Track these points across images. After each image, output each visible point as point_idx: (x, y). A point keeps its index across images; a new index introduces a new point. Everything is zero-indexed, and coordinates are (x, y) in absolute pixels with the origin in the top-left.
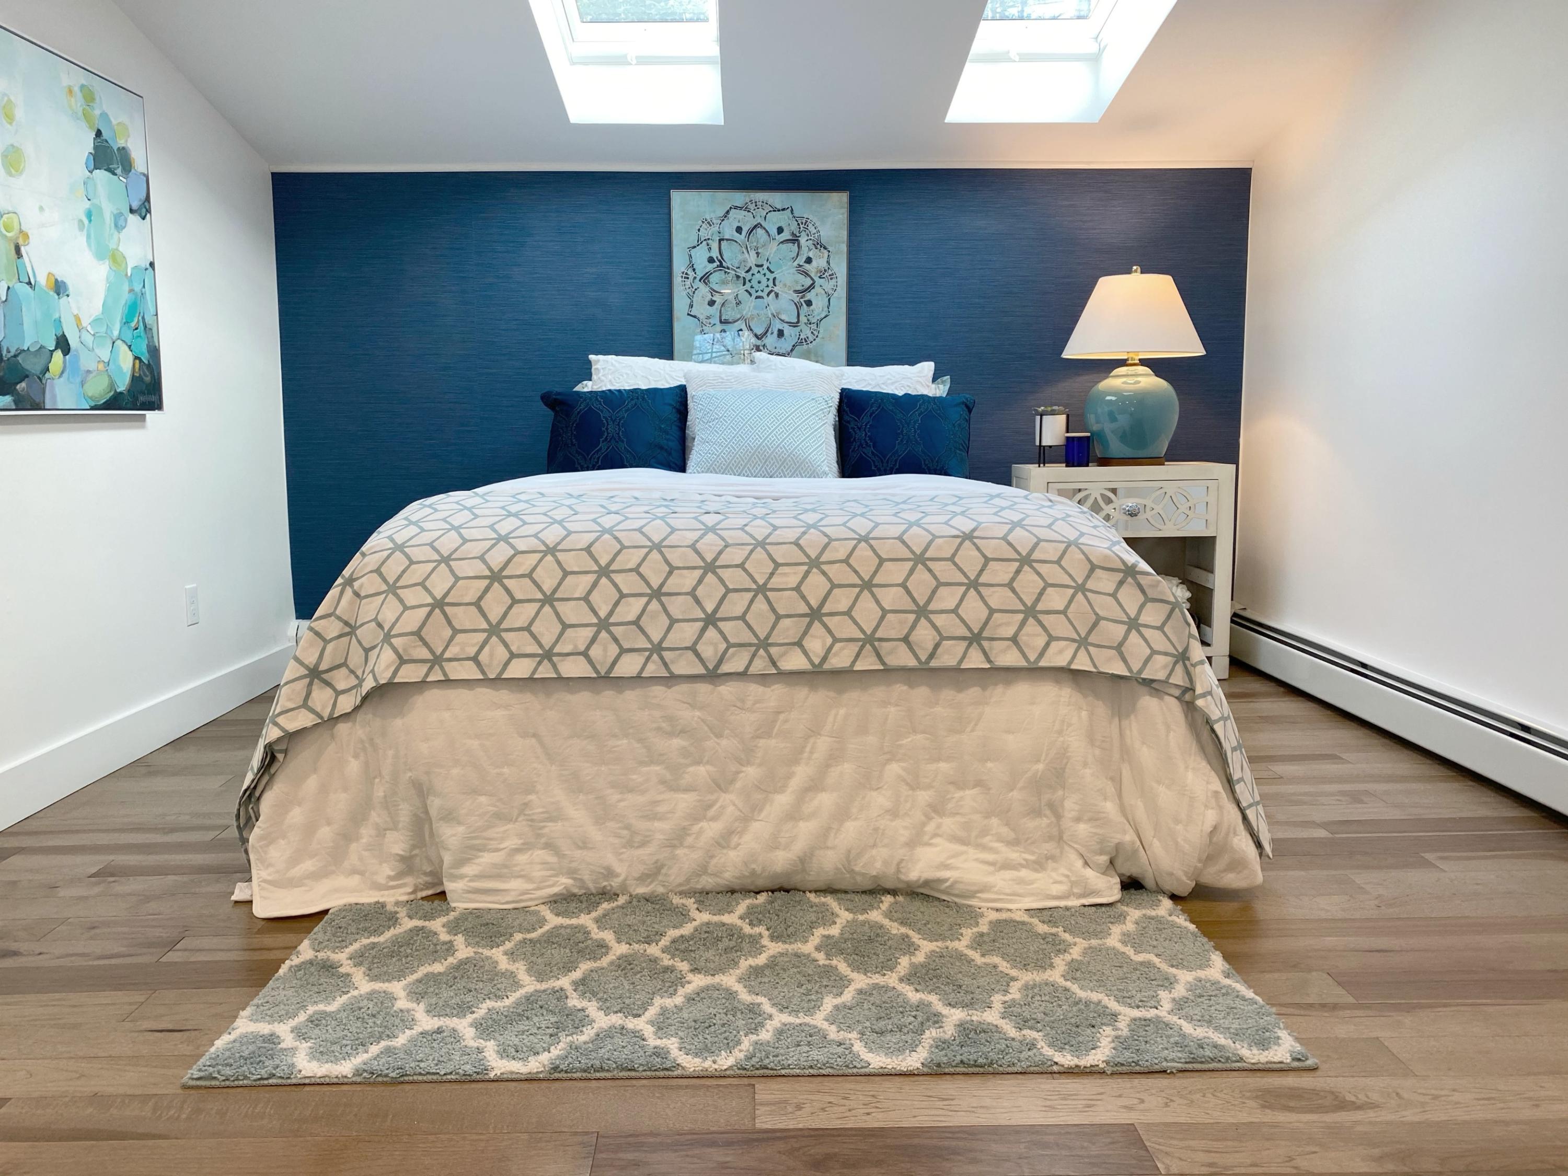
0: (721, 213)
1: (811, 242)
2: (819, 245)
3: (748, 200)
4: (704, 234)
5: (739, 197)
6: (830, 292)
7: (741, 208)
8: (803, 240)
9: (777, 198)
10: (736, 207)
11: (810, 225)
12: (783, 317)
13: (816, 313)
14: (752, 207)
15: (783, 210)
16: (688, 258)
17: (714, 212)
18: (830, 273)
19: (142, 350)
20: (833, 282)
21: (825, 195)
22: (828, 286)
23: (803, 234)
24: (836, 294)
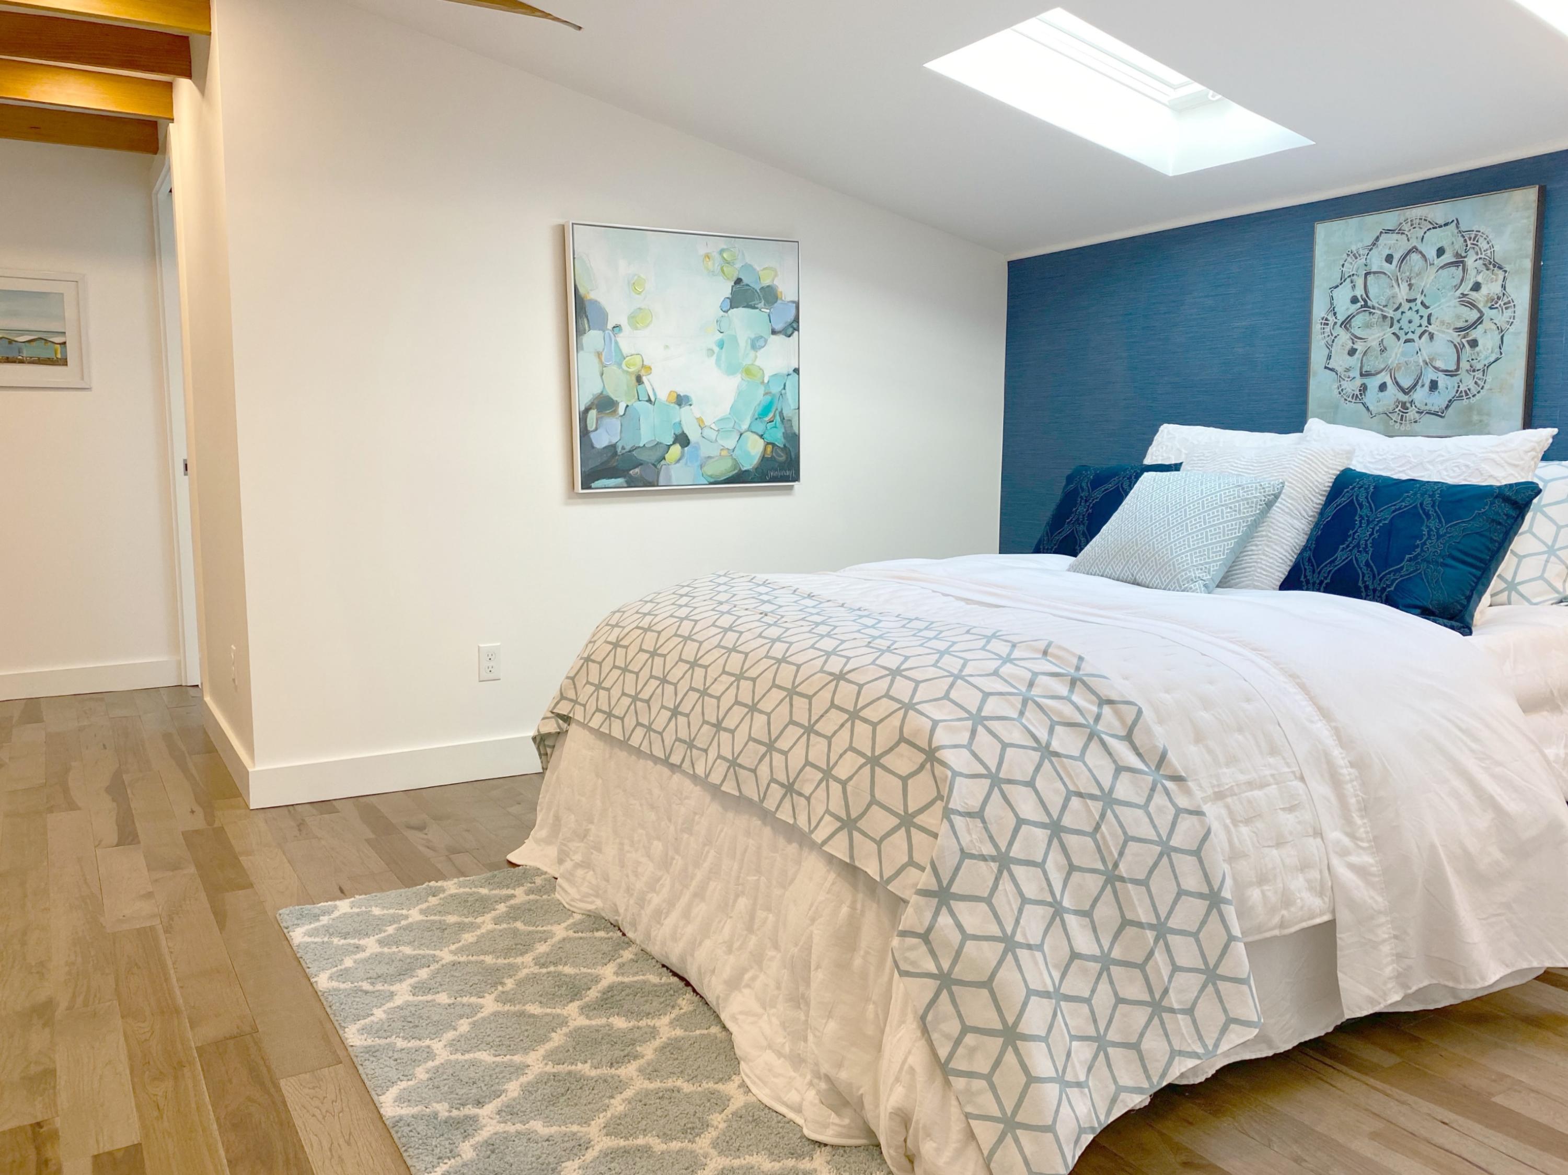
0: (1369, 242)
1: (1481, 262)
2: (1492, 265)
3: (1402, 219)
4: (1348, 270)
5: (1390, 218)
6: (1505, 326)
7: (1392, 231)
8: (1470, 261)
9: (1438, 211)
10: (1388, 231)
11: (1481, 240)
12: (1439, 364)
13: (1482, 356)
14: (1406, 227)
15: (1446, 225)
16: (1328, 299)
17: (1362, 241)
18: (1506, 300)
19: (778, 436)
20: (1508, 313)
21: (1504, 195)
22: (1501, 318)
23: (1471, 252)
24: (1512, 329)
